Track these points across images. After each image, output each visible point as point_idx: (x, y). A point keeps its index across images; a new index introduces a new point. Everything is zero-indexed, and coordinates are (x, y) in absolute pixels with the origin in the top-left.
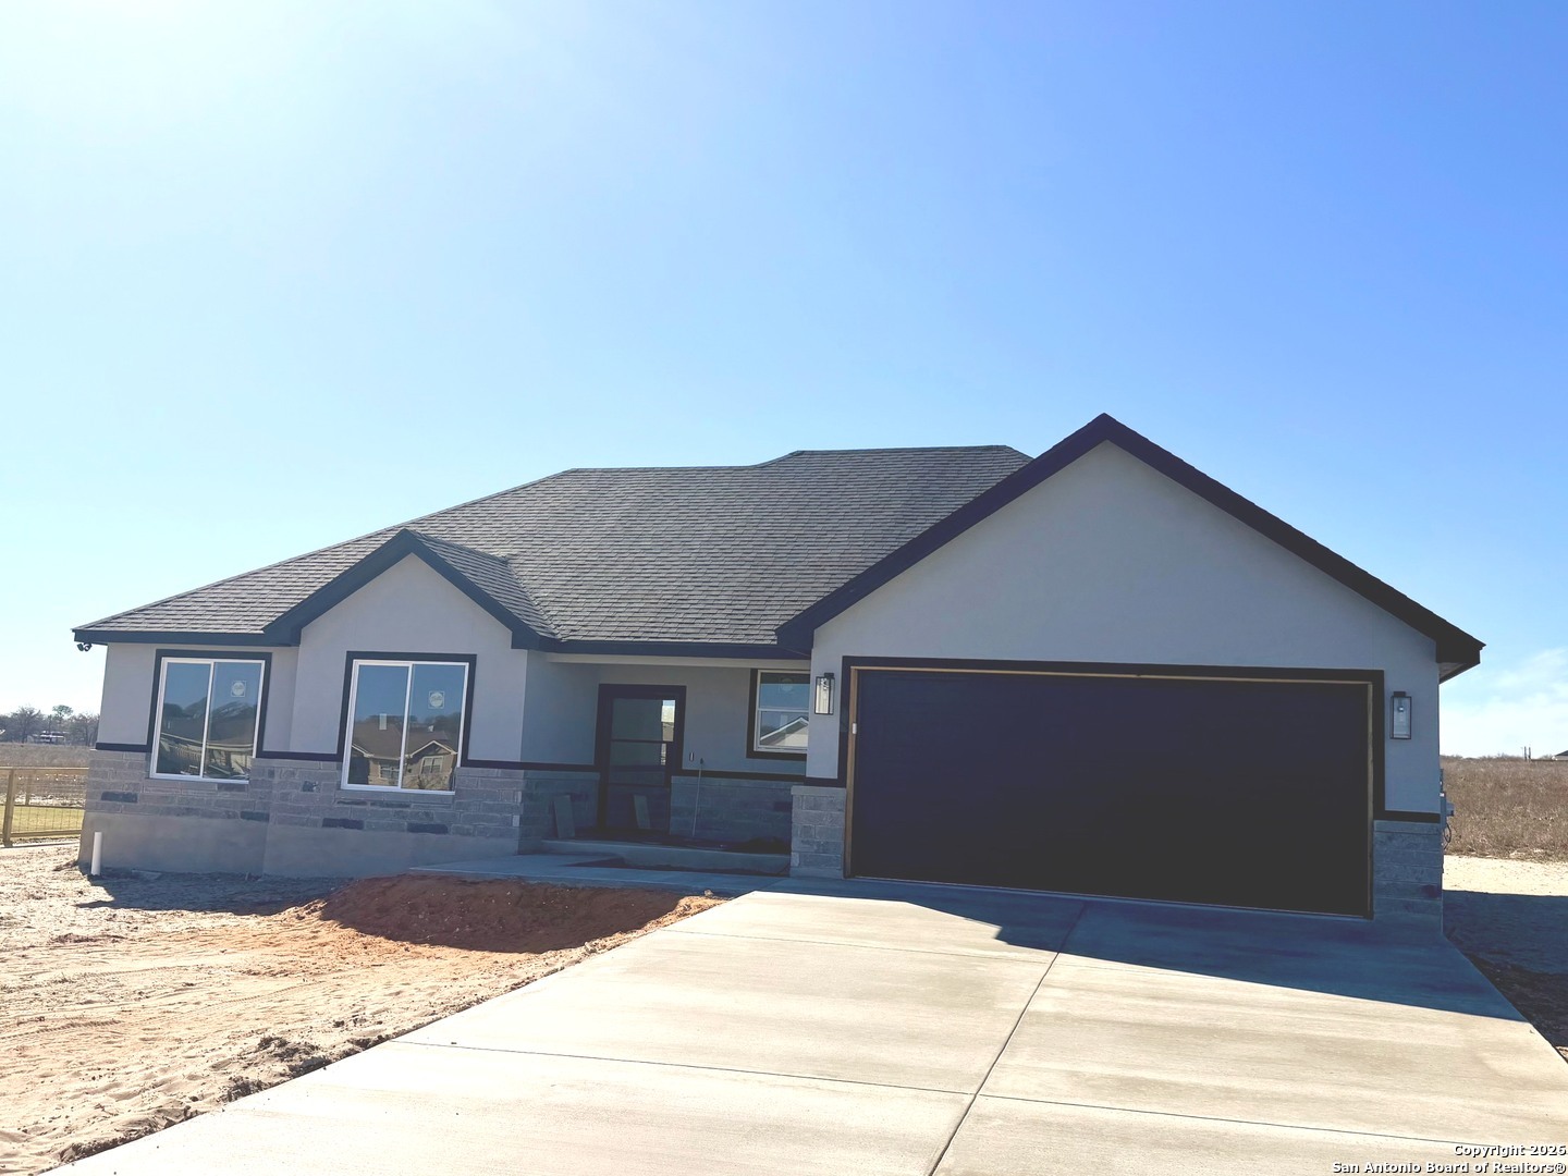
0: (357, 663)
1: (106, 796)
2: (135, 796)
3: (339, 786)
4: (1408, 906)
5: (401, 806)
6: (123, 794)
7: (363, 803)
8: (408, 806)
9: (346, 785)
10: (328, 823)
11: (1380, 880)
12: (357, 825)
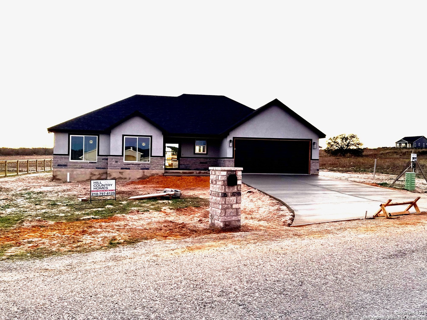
0: (125, 137)
1: (58, 165)
2: (67, 165)
3: (123, 161)
4: (315, 172)
5: (139, 165)
6: (63, 165)
7: (130, 164)
8: (140, 165)
9: (124, 161)
10: (122, 169)
11: (311, 169)
12: (129, 169)
